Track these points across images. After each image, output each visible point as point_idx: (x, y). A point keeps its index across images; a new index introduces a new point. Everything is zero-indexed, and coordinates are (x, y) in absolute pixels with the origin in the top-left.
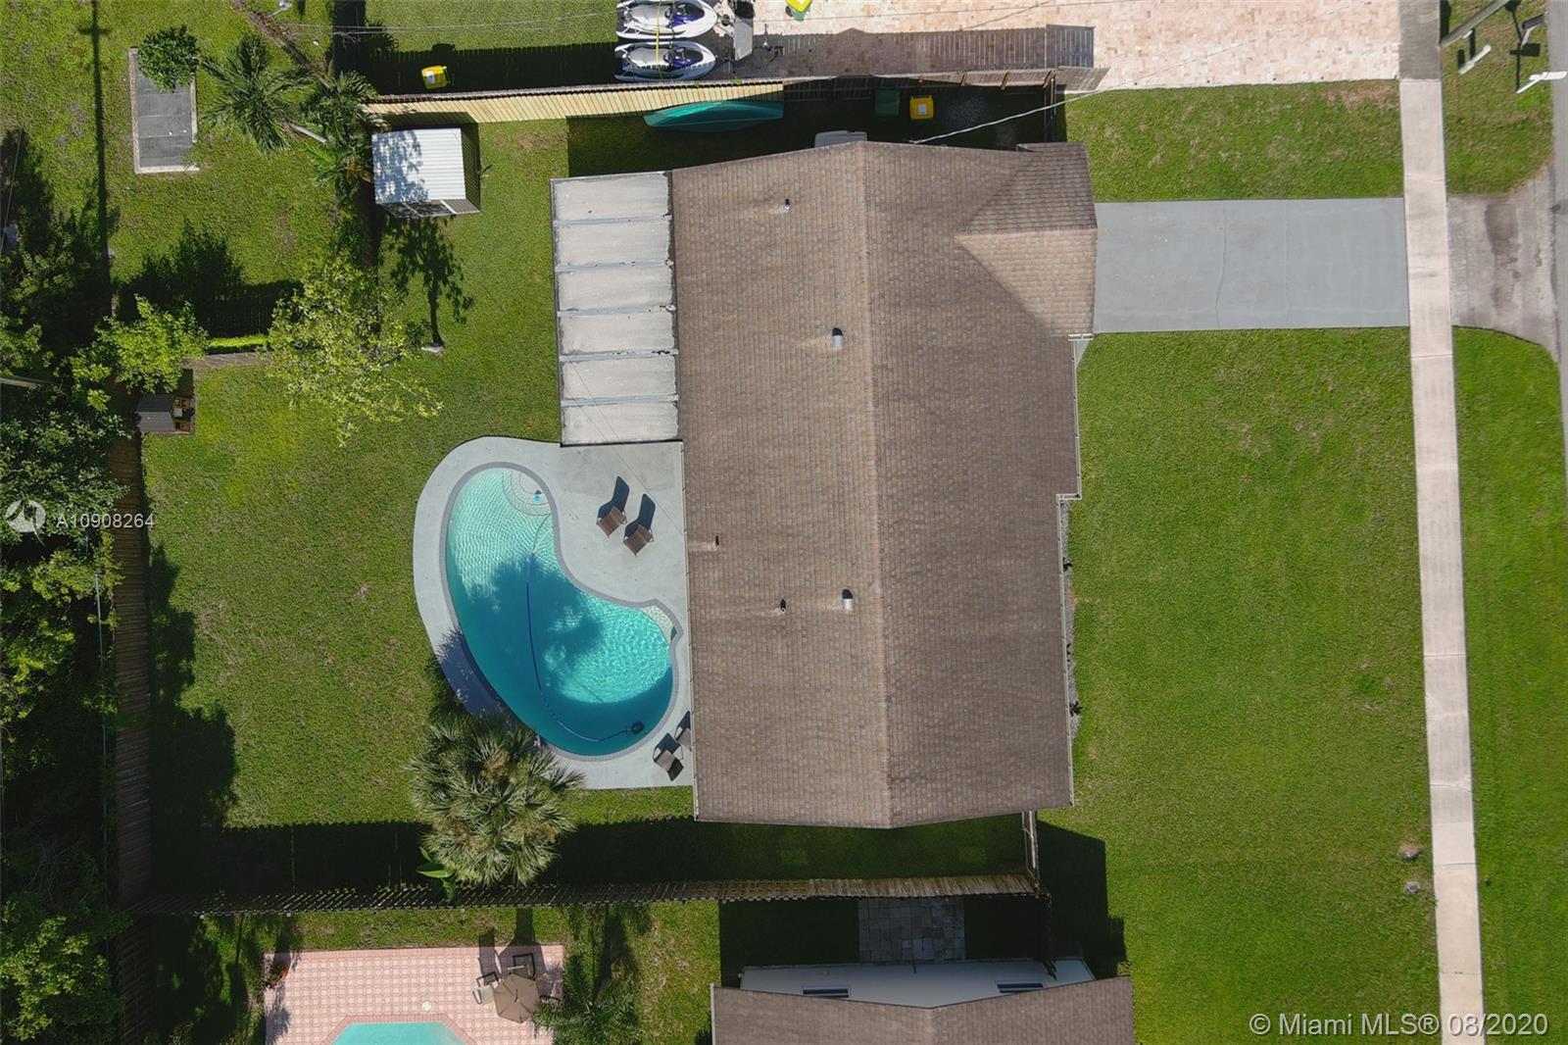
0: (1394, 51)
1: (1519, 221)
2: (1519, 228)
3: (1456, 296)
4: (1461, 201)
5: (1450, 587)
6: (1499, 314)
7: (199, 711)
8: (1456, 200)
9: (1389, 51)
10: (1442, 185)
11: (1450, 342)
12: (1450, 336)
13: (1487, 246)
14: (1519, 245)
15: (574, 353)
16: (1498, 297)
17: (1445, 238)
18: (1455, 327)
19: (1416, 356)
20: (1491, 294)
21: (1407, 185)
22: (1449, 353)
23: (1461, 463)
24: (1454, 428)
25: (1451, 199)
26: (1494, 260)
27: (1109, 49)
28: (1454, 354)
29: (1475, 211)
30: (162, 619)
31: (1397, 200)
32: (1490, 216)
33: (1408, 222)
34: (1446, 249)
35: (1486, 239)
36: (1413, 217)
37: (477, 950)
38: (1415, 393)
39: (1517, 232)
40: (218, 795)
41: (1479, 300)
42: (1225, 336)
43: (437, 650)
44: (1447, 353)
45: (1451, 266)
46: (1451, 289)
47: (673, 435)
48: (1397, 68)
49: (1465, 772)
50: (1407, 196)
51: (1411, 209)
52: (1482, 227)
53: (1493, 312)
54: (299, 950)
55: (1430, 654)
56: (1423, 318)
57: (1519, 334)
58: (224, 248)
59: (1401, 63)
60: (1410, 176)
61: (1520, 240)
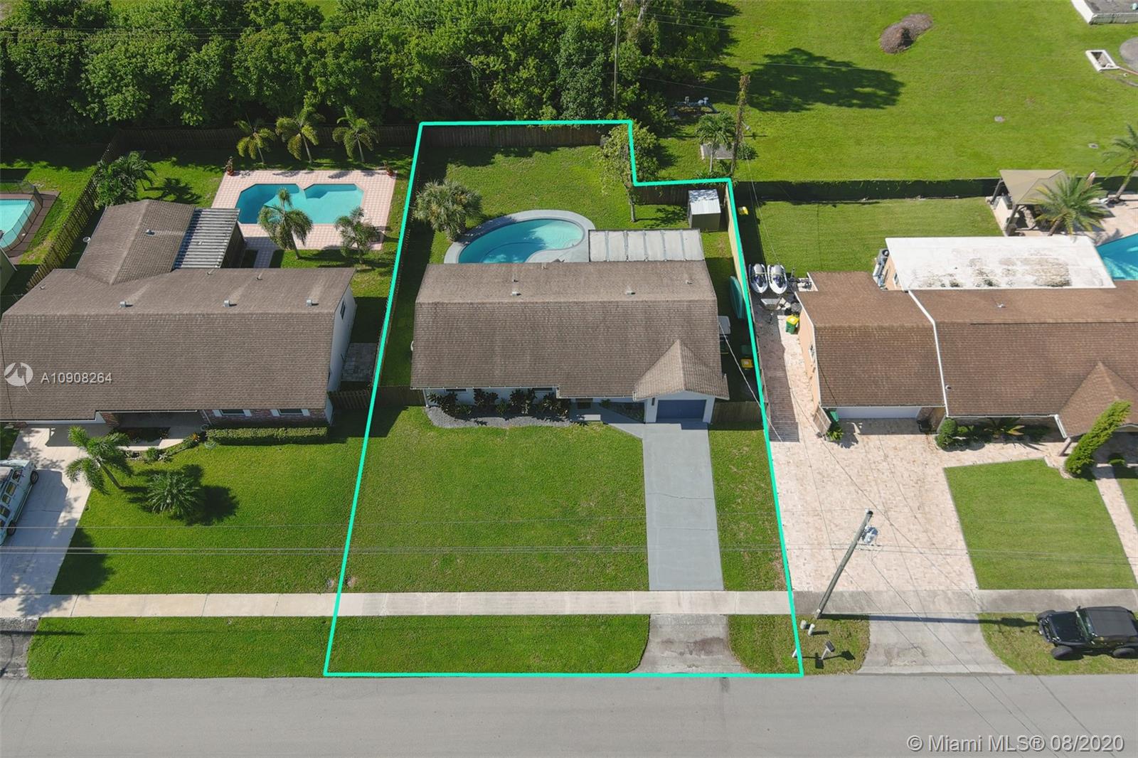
0: (808, 588)
1: (715, 656)
2: (711, 657)
3: (667, 617)
4: (725, 623)
5: (498, 608)
6: (658, 643)
7: (494, 158)
8: (725, 621)
9: (808, 586)
10: (732, 613)
11: (640, 613)
12: (644, 613)
13: (699, 638)
14: (700, 656)
15: (628, 235)
16: (669, 642)
17: (701, 612)
18: (649, 616)
19: (632, 594)
20: (669, 639)
21: (731, 592)
22: (634, 612)
23: (570, 616)
24: (590, 613)
25: (725, 618)
26: (690, 641)
27: (789, 449)
28: (633, 615)
29: (719, 631)
30: (530, 150)
31: (722, 587)
32: (717, 640)
33: (709, 592)
34: (695, 612)
35: (703, 637)
36: (713, 595)
37: (385, 225)
38: (611, 592)
39: (708, 655)
40: (461, 162)
41: (667, 632)
42: (642, 497)
43: (508, 216)
44: (634, 611)
45: (685, 615)
46: (672, 615)
47: (592, 259)
48: (798, 590)
49: (390, 612)
50: (724, 592)
51: (717, 594)
52: (710, 635)
53: (659, 640)
54: (397, 179)
55: (461, 596)
56: (654, 598)
57: (646, 654)
58: (672, 165)
59: (802, 592)
60: (737, 595)
61: (703, 657)
